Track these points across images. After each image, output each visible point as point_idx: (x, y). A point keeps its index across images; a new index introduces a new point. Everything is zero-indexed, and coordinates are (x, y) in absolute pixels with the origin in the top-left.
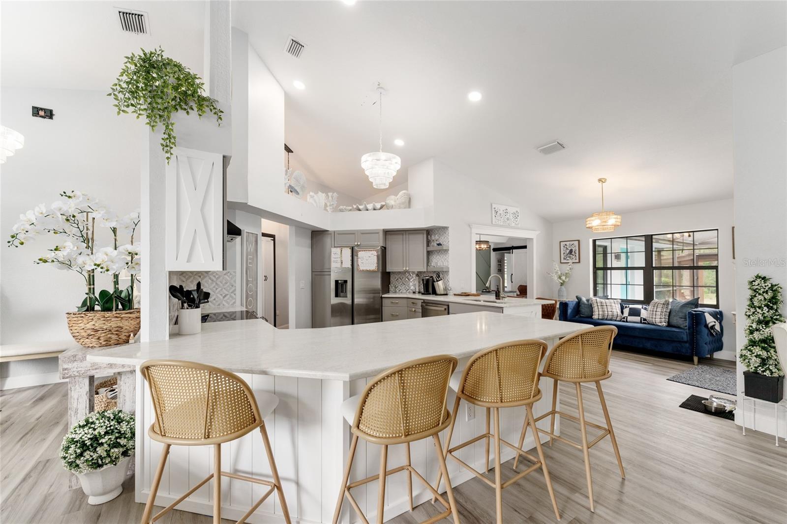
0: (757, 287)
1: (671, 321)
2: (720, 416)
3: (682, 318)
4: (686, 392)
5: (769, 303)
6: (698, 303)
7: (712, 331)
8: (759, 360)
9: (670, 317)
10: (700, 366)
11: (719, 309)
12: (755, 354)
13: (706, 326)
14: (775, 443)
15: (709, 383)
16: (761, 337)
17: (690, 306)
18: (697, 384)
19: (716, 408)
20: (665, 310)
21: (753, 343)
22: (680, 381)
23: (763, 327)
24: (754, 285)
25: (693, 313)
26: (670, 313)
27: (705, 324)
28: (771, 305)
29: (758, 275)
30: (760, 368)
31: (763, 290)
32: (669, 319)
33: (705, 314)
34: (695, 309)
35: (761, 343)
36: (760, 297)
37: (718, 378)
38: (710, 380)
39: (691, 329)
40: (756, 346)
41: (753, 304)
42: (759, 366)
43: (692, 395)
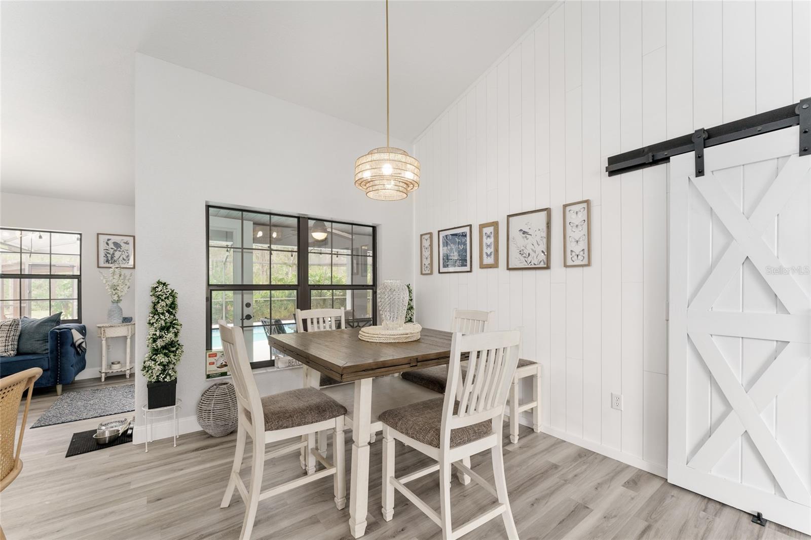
0: (160, 293)
1: (22, 346)
2: (116, 443)
3: (38, 341)
4: (65, 434)
5: (170, 309)
6: (60, 319)
7: (79, 349)
8: (160, 368)
9: (21, 342)
10: (66, 395)
11: (81, 323)
12: (159, 363)
13: (73, 345)
14: (174, 444)
15: (86, 411)
16: (163, 344)
17: (50, 324)
18: (73, 418)
19: (110, 437)
20: (12, 333)
21: (156, 352)
22: (50, 423)
23: (165, 333)
24: (158, 291)
25: (57, 333)
26: (20, 336)
27: (71, 342)
28: (172, 310)
29: (159, 281)
30: (161, 375)
31: (165, 296)
32: (18, 345)
33: (72, 330)
34: (57, 327)
35: (163, 350)
36: (163, 304)
37: (92, 402)
38: (85, 407)
39: (55, 353)
40: (159, 354)
41: (157, 311)
42: (160, 374)
43: (75, 435)
